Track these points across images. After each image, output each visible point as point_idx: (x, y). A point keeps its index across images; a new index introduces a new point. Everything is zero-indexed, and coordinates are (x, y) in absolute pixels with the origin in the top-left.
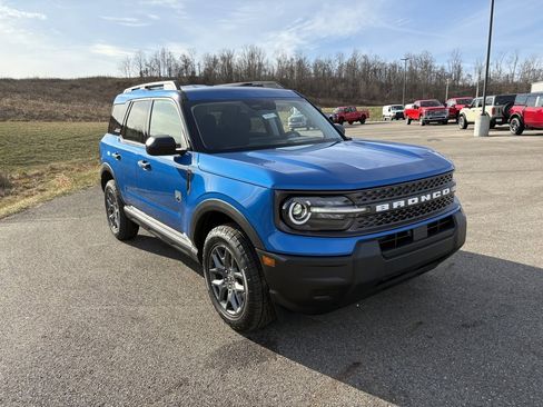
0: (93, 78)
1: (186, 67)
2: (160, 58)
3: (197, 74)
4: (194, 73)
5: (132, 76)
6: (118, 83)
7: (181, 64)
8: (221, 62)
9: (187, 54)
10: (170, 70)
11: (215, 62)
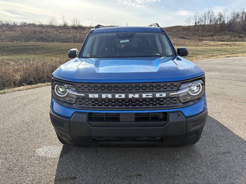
0: (174, 27)
1: (220, 19)
2: (206, 15)
3: (226, 22)
4: (224, 22)
5: (191, 25)
6: (184, 29)
7: (217, 17)
8: (241, 15)
9: (222, 12)
10: (211, 21)
11: (238, 15)
